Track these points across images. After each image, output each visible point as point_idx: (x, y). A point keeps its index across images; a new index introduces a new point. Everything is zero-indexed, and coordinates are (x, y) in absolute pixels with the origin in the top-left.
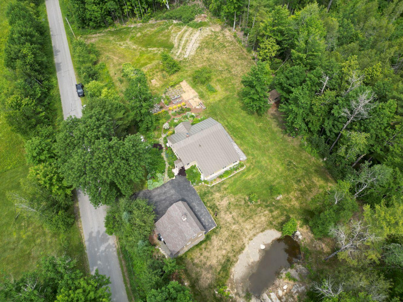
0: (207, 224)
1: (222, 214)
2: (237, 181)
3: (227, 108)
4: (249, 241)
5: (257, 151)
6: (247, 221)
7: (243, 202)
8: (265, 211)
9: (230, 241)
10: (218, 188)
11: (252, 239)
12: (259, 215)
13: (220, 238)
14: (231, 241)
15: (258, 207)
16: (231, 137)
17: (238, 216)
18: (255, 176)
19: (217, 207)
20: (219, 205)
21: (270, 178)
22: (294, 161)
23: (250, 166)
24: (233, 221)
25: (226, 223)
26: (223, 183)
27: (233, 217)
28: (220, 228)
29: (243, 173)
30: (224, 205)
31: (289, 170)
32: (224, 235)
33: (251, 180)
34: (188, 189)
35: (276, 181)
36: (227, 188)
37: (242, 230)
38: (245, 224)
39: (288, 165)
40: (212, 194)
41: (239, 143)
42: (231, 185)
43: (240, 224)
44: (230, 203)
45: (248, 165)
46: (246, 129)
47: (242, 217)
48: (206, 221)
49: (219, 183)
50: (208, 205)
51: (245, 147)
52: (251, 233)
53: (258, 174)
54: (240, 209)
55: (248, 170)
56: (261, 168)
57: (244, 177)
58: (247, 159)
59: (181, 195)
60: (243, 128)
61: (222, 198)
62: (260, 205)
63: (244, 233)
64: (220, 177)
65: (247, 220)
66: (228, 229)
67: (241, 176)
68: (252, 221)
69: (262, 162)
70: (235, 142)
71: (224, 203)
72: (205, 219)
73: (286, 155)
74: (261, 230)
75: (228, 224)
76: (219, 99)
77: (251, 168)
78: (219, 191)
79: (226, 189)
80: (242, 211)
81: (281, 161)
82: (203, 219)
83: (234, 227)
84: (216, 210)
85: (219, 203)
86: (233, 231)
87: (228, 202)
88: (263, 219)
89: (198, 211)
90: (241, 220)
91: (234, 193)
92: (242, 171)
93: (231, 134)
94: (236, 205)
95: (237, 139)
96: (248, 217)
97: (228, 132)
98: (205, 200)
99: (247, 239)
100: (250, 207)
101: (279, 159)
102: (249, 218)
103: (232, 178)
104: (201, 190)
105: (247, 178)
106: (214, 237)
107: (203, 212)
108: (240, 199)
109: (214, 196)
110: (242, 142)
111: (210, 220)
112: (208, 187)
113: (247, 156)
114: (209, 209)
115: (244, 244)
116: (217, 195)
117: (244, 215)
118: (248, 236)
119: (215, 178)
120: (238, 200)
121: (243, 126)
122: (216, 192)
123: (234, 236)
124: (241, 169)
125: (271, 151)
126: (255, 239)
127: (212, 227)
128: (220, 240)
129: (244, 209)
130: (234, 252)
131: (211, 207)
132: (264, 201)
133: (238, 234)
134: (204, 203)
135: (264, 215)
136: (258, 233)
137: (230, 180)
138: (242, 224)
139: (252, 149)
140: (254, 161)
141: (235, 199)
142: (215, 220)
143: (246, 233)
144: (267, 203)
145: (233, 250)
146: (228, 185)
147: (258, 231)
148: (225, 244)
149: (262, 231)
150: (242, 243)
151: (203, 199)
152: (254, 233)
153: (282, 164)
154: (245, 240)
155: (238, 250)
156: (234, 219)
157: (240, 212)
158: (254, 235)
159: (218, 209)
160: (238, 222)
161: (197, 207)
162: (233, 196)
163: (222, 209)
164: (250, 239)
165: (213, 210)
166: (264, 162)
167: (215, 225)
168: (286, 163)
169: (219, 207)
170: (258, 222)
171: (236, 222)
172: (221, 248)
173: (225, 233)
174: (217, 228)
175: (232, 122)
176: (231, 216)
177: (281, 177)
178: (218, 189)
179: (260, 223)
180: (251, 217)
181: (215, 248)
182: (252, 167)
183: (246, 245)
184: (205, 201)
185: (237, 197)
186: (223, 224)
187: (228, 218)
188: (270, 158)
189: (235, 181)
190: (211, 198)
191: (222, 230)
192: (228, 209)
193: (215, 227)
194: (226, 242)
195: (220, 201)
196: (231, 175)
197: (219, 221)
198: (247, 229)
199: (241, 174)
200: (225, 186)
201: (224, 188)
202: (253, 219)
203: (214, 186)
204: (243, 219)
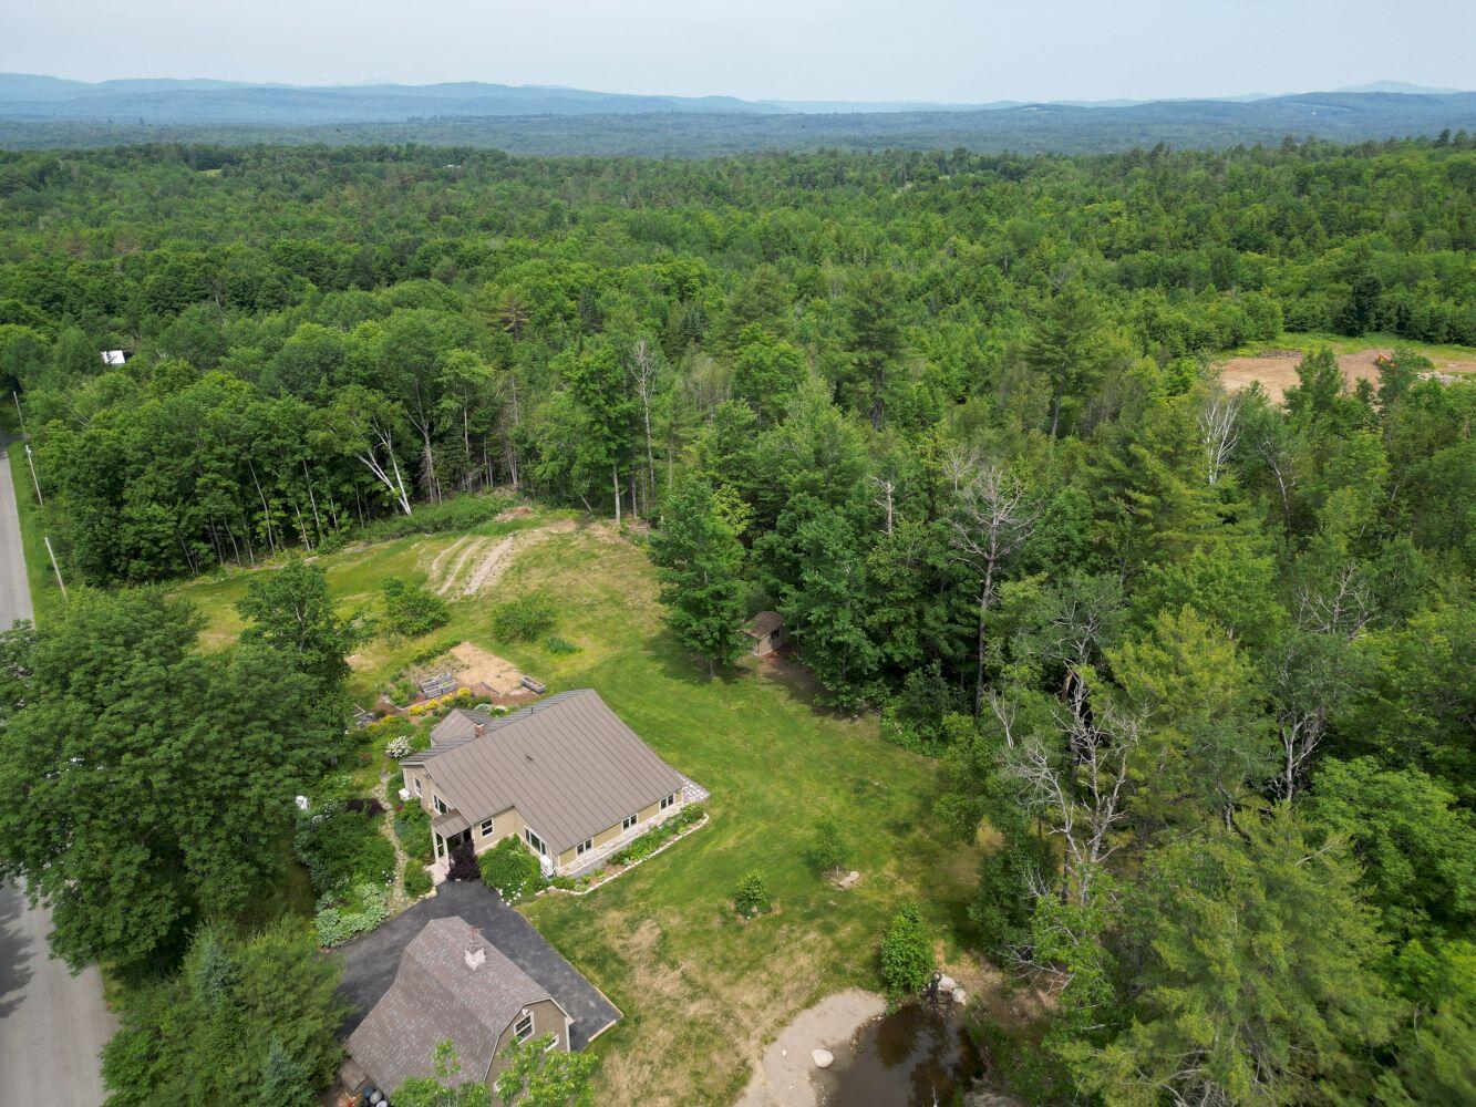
0: (581, 1019)
1: (641, 976)
2: (685, 863)
3: (619, 681)
4: (765, 1048)
5: (741, 772)
6: (745, 980)
7: (716, 923)
8: (805, 933)
9: (682, 1058)
10: (615, 896)
11: (774, 1040)
12: (787, 950)
13: (641, 1055)
14: (690, 1057)
15: (779, 927)
17: (704, 970)
18: (748, 837)
19: (616, 954)
20: (622, 947)
21: (802, 833)
22: (874, 777)
23: (725, 814)
24: (689, 991)
25: (659, 1002)
26: (632, 876)
27: (683, 977)
28: (638, 1021)
29: (704, 837)
30: (645, 945)
31: (861, 803)
32: (656, 1043)
33: (736, 849)
34: (494, 917)
36: (650, 891)
37: (727, 1015)
38: (738, 990)
39: (856, 791)
40: (591, 919)
41: (677, 759)
42: (664, 879)
43: (717, 996)
44: (665, 935)
45: (718, 812)
46: (692, 720)
47: (722, 969)
48: (574, 1009)
49: (616, 880)
50: (580, 955)
51: (698, 767)
52: (768, 1018)
53: (758, 830)
54: (708, 945)
55: (721, 824)
56: (764, 813)
57: (708, 846)
58: (712, 797)
60: (682, 720)
61: (633, 925)
62: (782, 919)
63: (737, 1025)
64: (617, 859)
65: (738, 978)
66: (667, 1018)
67: (698, 846)
68: (764, 976)
69: (764, 796)
71: (646, 936)
72: (569, 1004)
73: (842, 767)
74: (803, 999)
75: (667, 1005)
76: (589, 667)
77: (731, 819)
78: (619, 904)
79: (644, 895)
80: (718, 947)
81: (830, 784)
83: (693, 1010)
84: (615, 965)
85: (621, 942)
86: (692, 1024)
87: (658, 931)
88: (803, 960)
90: (718, 980)
91: (681, 901)
92: (700, 830)
94: (693, 933)
95: (669, 750)
96: (745, 964)
98: (566, 941)
99: (753, 1042)
100: (748, 932)
101: (823, 780)
102: (749, 968)
103: (666, 858)
104: (545, 913)
105: (720, 849)
106: (613, 1059)
107: (558, 981)
108: (704, 914)
109: (597, 923)
110: (686, 756)
111: (592, 1004)
112: (572, 897)
113: (708, 790)
114: (583, 966)
115: (744, 1062)
116: (614, 917)
117: (727, 961)
118: (758, 1032)
119: (599, 866)
120: (695, 919)
121: (681, 716)
122: (606, 908)
123: (700, 1039)
124: (694, 828)
126: (785, 1035)
127: (601, 1023)
128: (642, 1063)
129: (726, 943)
130: (708, 1096)
131: (590, 961)
132: (794, 902)
133: (713, 1031)
134: (562, 951)
135: (803, 949)
136: (793, 1014)
137: (656, 865)
138: (726, 993)
139: (723, 768)
140: (737, 798)
141: (686, 918)
142: (613, 1000)
143: (746, 1021)
144: (806, 905)
145: (701, 1091)
146: (652, 881)
147: (791, 1005)
148: (666, 1072)
149: (809, 1005)
150: (736, 1061)
151: (555, 940)
152: (777, 1015)
153: (836, 791)
154: (749, 1048)
155: (721, 1089)
156: (691, 982)
157: (709, 956)
158: (782, 1023)
159: (622, 963)
160: (706, 991)
162: (677, 910)
163: (636, 957)
164: (768, 1040)
165: (601, 969)
166: (771, 796)
167: (616, 1016)
168: (849, 786)
169: (624, 956)
170: (788, 974)
171: (697, 990)
172: (650, 1093)
173: (661, 1036)
174: (623, 1023)
175: (643, 711)
176: (678, 973)
178: (614, 898)
179: (794, 978)
180: (754, 964)
181: (625, 1096)
182: (734, 814)
183: (754, 1062)
184: (566, 946)
185: (690, 909)
186: (649, 1008)
187: (667, 982)
188: (792, 783)
189: (677, 867)
190: (586, 931)
191: (643, 1026)
192: (661, 954)
193: (614, 1022)
194: (665, 1065)
195: (625, 935)
196: (661, 849)
197: (626, 1001)
198: (748, 1007)
199: (695, 840)
200: (639, 885)
201: (638, 891)
202: (765, 968)
203: (595, 891)
204: (727, 974)
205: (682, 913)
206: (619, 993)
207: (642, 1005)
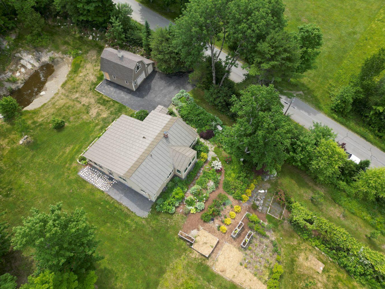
0: (106, 87)
1: (93, 101)
2: (84, 139)
3: (141, 260)
4: (58, 92)
5: (64, 192)
7: (72, 119)
9: (78, 84)
11: (55, 94)
13: (88, 82)
16: (112, 199)
17: (74, 105)
18: (61, 153)
19: (101, 105)
20: (100, 107)
21: (39, 160)
23: (71, 164)
24: (78, 100)
25: (86, 95)
27: (80, 103)
28: (91, 89)
29: (78, 152)
30: (93, 109)
31: (10, 183)
32: (85, 85)
33: (66, 146)
35: (29, 158)
36: (95, 127)
37: (67, 96)
38: (65, 102)
39: (11, 189)
40: (111, 113)
41: (96, 193)
42: (91, 131)
44: (88, 113)
45: (74, 165)
47: (69, 106)
48: (108, 89)
50: (111, 102)
51: (85, 191)
53: (57, 157)
57: (77, 147)
58: (77, 172)
59: (146, 100)
61: (98, 114)
65: (64, 105)
66: (83, 92)
67: (81, 147)
68: (57, 107)
70: (103, 192)
71: (94, 112)
72: (110, 89)
73: (15, 204)
75: (84, 95)
76: (166, 276)
77: (69, 163)
78: (104, 119)
79: (97, 125)
80: (71, 111)
81: (22, 192)
82: (112, 89)
83: (77, 95)
84: (101, 101)
85: (100, 108)
86: (77, 92)
87: (90, 114)
89: (120, 93)
90: (71, 103)
93: (113, 203)
94: (78, 114)
95: (100, 199)
96: (62, 109)
97: (121, 204)
101: (25, 193)
103: (91, 139)
104: (126, 112)
105: (72, 147)
106: (95, 80)
107: (115, 94)
108: (76, 120)
109: (109, 112)
110: (91, 197)
111: (104, 91)
113: (79, 176)
114: (109, 100)
116: (105, 115)
117: (68, 108)
118: (59, 95)
120: (78, 119)
122: (108, 117)
123: (74, 89)
125: (40, 202)
128: (88, 80)
129: (68, 113)
131: (108, 101)
132: (45, 129)
133: (71, 92)
134: (117, 102)
137: (95, 136)
138: (68, 101)
139: (73, 193)
140: (66, 174)
141: (81, 118)
142: (99, 93)
145: (73, 79)
148: (81, 80)
150: (65, 88)
151: (120, 105)
153: (20, 188)
154: (62, 91)
155: (69, 82)
157: (73, 109)
158: (53, 98)
159: (98, 103)
160: (73, 100)
161: (123, 95)
162: (85, 120)
163: (95, 105)
165: (104, 100)
166: (51, 179)
167: (96, 89)
168: (14, 192)
169: (99, 105)
174: (94, 88)
175: (120, 230)
176: (82, 103)
177: (23, 167)
178: (106, 121)
180: (60, 109)
181: (90, 74)
182: (67, 165)
183: (61, 88)
184: (116, 104)
185: (80, 121)
186: (89, 93)
187: (85, 101)
189: (87, 138)
190: (112, 109)
191: (89, 88)
192: (87, 109)
193: (97, 87)
194: (82, 81)
195: (100, 111)
197: (95, 94)
198: (62, 99)
200: (99, 127)
201: (99, 125)
202: (56, 109)
205: (83, 119)
206: (97, 95)
207: (90, 94)
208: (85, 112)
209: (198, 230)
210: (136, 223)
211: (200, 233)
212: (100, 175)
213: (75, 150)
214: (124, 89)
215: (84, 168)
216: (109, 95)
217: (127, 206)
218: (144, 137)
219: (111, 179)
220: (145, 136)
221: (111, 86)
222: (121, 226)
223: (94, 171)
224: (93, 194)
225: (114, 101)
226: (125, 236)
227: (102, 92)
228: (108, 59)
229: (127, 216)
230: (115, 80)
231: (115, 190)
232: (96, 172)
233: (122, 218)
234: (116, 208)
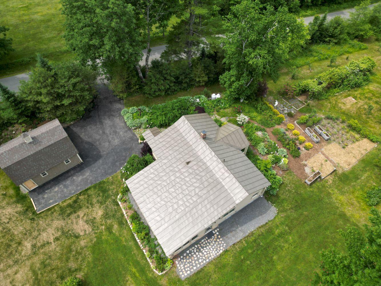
0: (46, 196)
1: (58, 223)
2: (125, 255)
3: (328, 233)
6: (30, 274)
7: (73, 265)
9: (3, 237)
10: (113, 214)
13: (14, 219)
16: (240, 241)
17: (45, 254)
19: (75, 212)
20: (78, 216)
24: (39, 244)
25: (39, 230)
26: (122, 223)
27: (48, 243)
28: (33, 219)
29: (143, 270)
30: (75, 227)
32: (17, 226)
34: (118, 164)
36: (111, 232)
37: (16, 262)
38: (27, 269)
40: (101, 203)
41: (224, 261)
42: (117, 240)
43: (29, 258)
44: (77, 237)
45: (164, 282)
48: (52, 194)
49: (123, 215)
50: (81, 197)
54: (59, 258)
55: (151, 282)
57: (134, 270)
58: (179, 280)
59: (107, 154)
60: (273, 273)
61: (92, 222)
63: (10, 266)
65: (34, 273)
66: (27, 234)
67: (137, 264)
70: (226, 251)
72: (56, 192)
75: (35, 233)
76: (348, 214)
78: (106, 216)
79: (109, 229)
80: (56, 263)
82: (56, 189)
83: (28, 245)
84: (69, 212)
85: (82, 215)
86: (20, 243)
87: (82, 234)
89: (73, 181)
90: (37, 260)
92: (149, 266)
93: (247, 242)
94: (71, 251)
95: (235, 257)
96: (40, 276)
97: (252, 234)
102: (36, 279)
103: (131, 243)
104: (112, 183)
105: (129, 278)
106: (19, 208)
107: (70, 188)
108: (80, 259)
109: (97, 206)
110: (228, 269)
111: (51, 201)
112: (117, 194)
113: (188, 279)
114: (74, 198)
116: (98, 213)
117: (45, 266)
120: (80, 254)
121: (278, 273)
122: (106, 210)
123: (9, 246)
127: (38, 204)
128: (10, 219)
129: (57, 268)
131: (75, 202)
133: (11, 253)
134: (87, 190)
137: (129, 237)
138: (28, 263)
141: (82, 249)
142: (49, 210)
143: (9, 271)
146: (117, 234)
151: (95, 187)
156: (43, 246)
157: (53, 257)
159: (69, 215)
160: (34, 253)
161: (80, 178)
162: (90, 244)
163: (70, 222)
165: (70, 206)
167: (39, 210)
169: (73, 216)
173: (19, 228)
174: (34, 213)
175: (286, 246)
176: (51, 240)
178: (111, 214)
180: (37, 282)
184: (89, 192)
185: (88, 252)
186: (38, 224)
187: (49, 235)
189: (125, 250)
190: (95, 200)
191: (29, 221)
193: (36, 209)
194: (4, 229)
195: (85, 218)
196: (138, 241)
197: (47, 215)
198: (16, 274)
199: (143, 262)
200: (116, 226)
201: (113, 226)
203: (118, 205)
204: (38, 265)
205: (86, 247)
206: (53, 213)
207: (41, 222)
208: (73, 239)
209: (306, 165)
210: (282, 223)
211: (309, 165)
212: (198, 248)
213: (137, 275)
214: (70, 174)
215: (176, 267)
216: (66, 197)
217: (257, 226)
218: (188, 163)
219: (210, 235)
220: (188, 160)
221: (48, 189)
222: (281, 242)
223: (188, 254)
224: (224, 266)
225: (81, 193)
226: (294, 242)
227: (50, 204)
228: (16, 161)
229: (270, 231)
230: (48, 176)
231: (229, 235)
232: (190, 252)
233: (271, 237)
234: (255, 241)
